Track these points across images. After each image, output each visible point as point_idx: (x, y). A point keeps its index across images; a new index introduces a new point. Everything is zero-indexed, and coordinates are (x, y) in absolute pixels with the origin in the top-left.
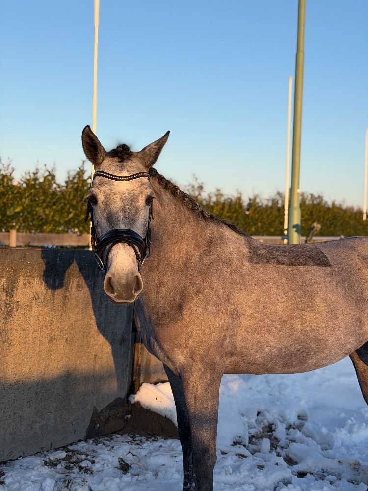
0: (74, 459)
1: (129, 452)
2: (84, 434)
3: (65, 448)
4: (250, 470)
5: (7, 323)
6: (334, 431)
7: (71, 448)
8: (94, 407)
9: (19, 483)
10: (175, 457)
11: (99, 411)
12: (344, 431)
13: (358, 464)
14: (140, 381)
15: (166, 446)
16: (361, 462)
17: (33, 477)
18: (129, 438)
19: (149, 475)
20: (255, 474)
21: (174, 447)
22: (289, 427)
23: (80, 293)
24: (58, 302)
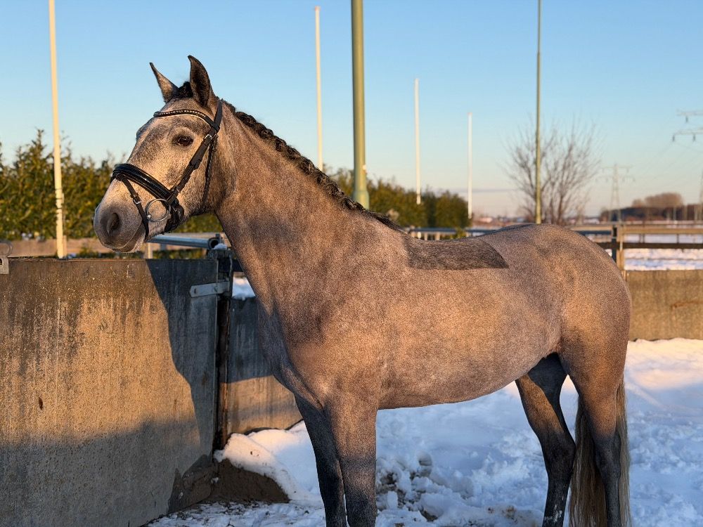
1: (229, 525)
2: (167, 507)
5: (71, 362)
6: (471, 474)
8: (176, 469)
10: (292, 523)
11: (182, 474)
12: (483, 473)
13: (511, 510)
14: (227, 431)
15: (274, 512)
16: (515, 507)
18: (223, 507)
21: (282, 512)
22: (413, 476)
23: (155, 317)
24: (129, 331)
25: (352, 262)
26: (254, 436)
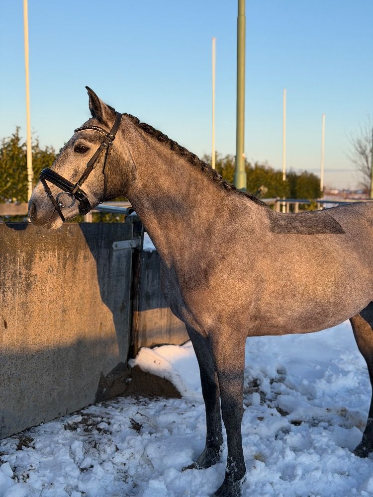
0: (90, 422)
1: (138, 413)
2: (94, 398)
3: (78, 412)
4: (252, 422)
5: (27, 296)
6: (315, 382)
7: (84, 412)
8: (101, 372)
9: (50, 446)
10: (182, 414)
11: (105, 376)
12: (323, 382)
13: (344, 410)
14: (138, 346)
15: (170, 405)
16: (347, 408)
17: (60, 441)
18: (134, 400)
19: (166, 432)
20: (258, 425)
21: (176, 405)
22: (272, 381)
23: (87, 264)
24: (69, 274)
25: (230, 229)
26: (157, 349)
